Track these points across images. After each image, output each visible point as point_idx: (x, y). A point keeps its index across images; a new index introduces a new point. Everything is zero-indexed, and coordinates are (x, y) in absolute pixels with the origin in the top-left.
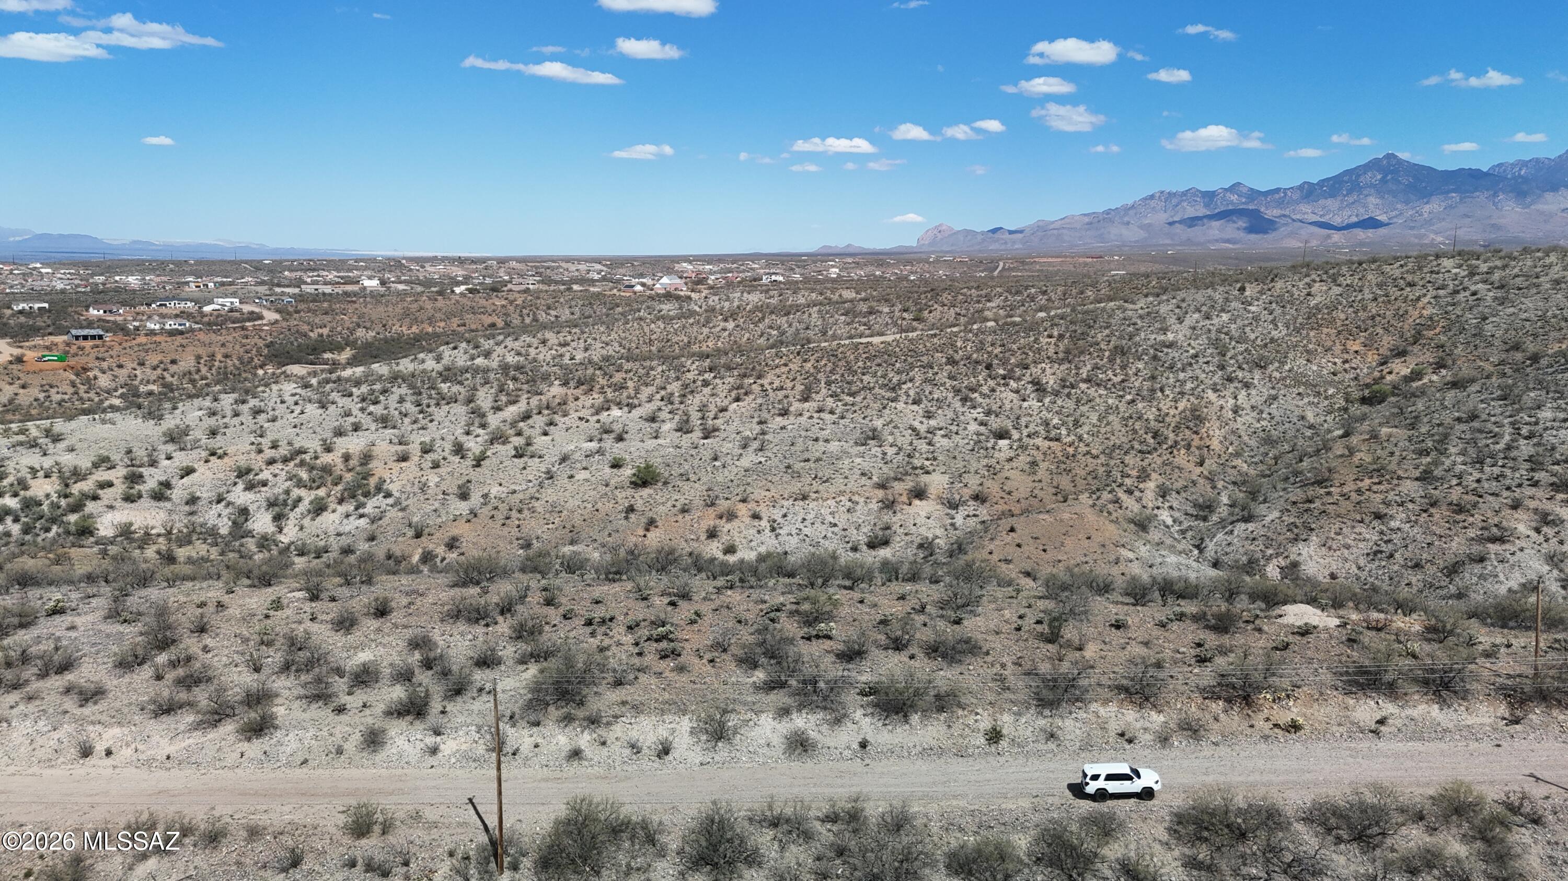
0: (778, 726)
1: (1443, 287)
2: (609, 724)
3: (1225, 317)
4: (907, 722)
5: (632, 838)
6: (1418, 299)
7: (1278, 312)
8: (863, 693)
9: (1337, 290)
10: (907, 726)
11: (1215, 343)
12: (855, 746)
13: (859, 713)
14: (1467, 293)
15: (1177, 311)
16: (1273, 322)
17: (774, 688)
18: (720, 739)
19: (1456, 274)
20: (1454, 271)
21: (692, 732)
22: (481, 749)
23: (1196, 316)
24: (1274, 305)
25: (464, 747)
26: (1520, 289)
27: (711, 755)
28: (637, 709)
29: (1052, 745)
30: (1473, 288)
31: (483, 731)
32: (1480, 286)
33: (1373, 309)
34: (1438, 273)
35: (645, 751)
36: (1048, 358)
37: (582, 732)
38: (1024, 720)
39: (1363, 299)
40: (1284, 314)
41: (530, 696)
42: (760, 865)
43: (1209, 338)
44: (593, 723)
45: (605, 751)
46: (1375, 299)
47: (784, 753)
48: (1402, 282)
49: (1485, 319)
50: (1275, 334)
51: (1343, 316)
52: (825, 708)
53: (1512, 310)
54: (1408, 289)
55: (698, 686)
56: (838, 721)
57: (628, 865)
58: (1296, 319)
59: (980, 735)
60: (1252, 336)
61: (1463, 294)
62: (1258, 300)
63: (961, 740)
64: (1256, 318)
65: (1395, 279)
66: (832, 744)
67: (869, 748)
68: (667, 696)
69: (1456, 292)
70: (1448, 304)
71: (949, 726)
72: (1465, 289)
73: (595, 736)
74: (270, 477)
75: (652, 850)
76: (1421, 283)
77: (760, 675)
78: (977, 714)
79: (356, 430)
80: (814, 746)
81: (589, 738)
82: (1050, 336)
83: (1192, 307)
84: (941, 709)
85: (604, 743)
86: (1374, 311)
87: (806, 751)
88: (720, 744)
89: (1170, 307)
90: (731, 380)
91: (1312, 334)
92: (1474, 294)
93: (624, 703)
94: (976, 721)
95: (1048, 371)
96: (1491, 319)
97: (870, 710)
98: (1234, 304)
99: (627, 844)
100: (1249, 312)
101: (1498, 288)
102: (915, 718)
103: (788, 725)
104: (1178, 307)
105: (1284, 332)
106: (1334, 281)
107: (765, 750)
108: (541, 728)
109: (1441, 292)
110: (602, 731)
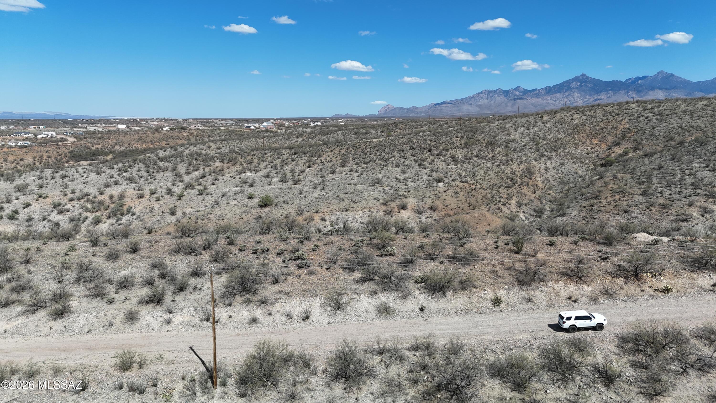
0: (371, 301)
1: (632, 115)
2: (272, 303)
3: (536, 129)
4: (445, 296)
5: (295, 365)
6: (622, 120)
7: (559, 127)
8: (417, 282)
9: (584, 117)
10: (445, 299)
11: (533, 140)
12: (417, 310)
13: (417, 293)
14: (644, 118)
15: (514, 126)
16: (558, 131)
17: (366, 281)
18: (338, 309)
19: (637, 110)
20: (636, 108)
21: (322, 306)
22: (197, 320)
23: (523, 128)
24: (557, 124)
25: (187, 319)
26: (668, 115)
27: (334, 318)
28: (288, 294)
29: (530, 305)
30: (646, 115)
31: (197, 310)
32: (649, 114)
33: (602, 125)
34: (629, 109)
35: (295, 317)
36: (457, 146)
37: (257, 308)
38: (512, 293)
39: (597, 121)
40: (562, 128)
41: (224, 290)
42: (375, 377)
43: (530, 138)
44: (263, 303)
45: (271, 318)
46: (602, 121)
47: (377, 315)
48: (613, 114)
49: (654, 128)
50: (559, 136)
51: (589, 128)
52: (397, 290)
53: (666, 124)
54: (617, 117)
55: (323, 281)
56: (405, 297)
57: (295, 380)
58: (568, 130)
59: (488, 301)
60: (549, 137)
61: (641, 118)
62: (549, 122)
63: (478, 305)
64: (550, 130)
65: (610, 112)
66: (404, 310)
67: (425, 311)
68: (305, 287)
69: (639, 117)
70: (636, 122)
71: (470, 298)
72: (642, 116)
73: (264, 310)
74: (71, 208)
75: (307, 370)
76: (622, 114)
77: (357, 275)
78: (485, 290)
79: (116, 184)
80: (393, 311)
81: (261, 311)
82: (457, 137)
83: (520, 125)
84: (464, 289)
85: (270, 314)
86: (603, 126)
87: (389, 314)
88: (338, 312)
89: (510, 125)
90: (306, 158)
91: (576, 136)
92: (647, 118)
93: (280, 292)
94: (485, 294)
95: (458, 152)
96: (656, 128)
97: (423, 291)
98: (539, 124)
99: (292, 368)
100: (546, 127)
101: (657, 115)
102: (449, 294)
103: (377, 300)
104: (514, 125)
105: (563, 135)
106: (583, 113)
107: (365, 314)
108: (232, 307)
109: (632, 118)
110: (269, 307)
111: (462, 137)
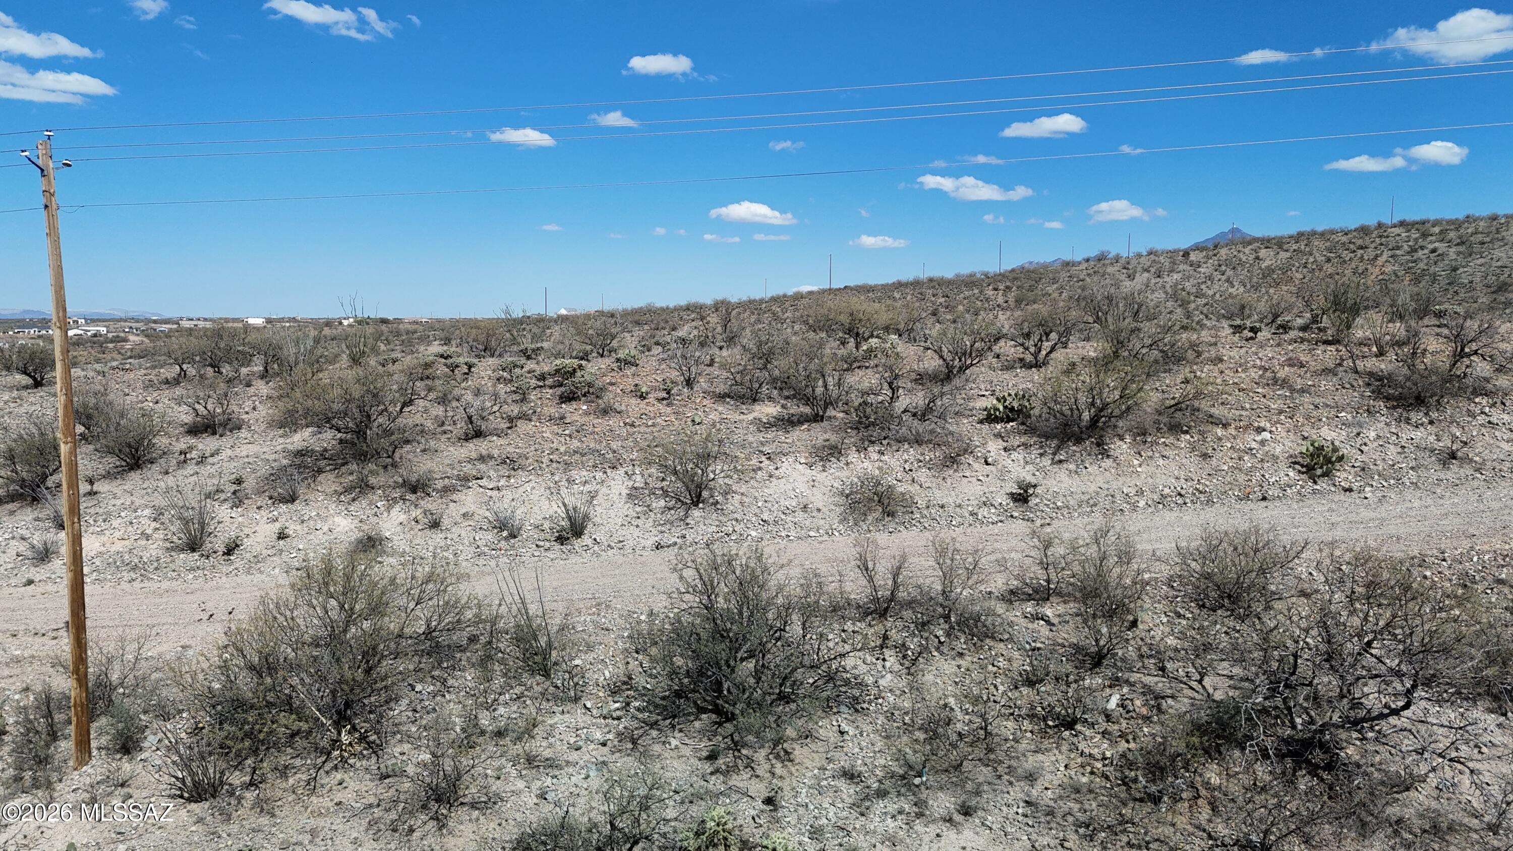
0: (821, 477)
1: (1398, 248)
2: (446, 490)
3: (1176, 276)
4: (1106, 454)
5: (485, 662)
6: (1375, 258)
7: (1229, 273)
8: (991, 418)
9: (1284, 255)
10: (1108, 463)
11: (1175, 296)
12: (1002, 499)
13: (994, 447)
14: (1426, 251)
15: (1125, 271)
16: (1228, 281)
17: (800, 423)
18: (696, 504)
19: (1408, 237)
20: (1403, 235)
21: (633, 495)
22: (154, 549)
23: (1146, 275)
24: (1223, 268)
25: (119, 546)
26: (1483, 243)
27: (677, 531)
28: (511, 464)
29: (1455, 471)
30: (1431, 247)
31: (166, 518)
32: (1437, 244)
33: (1329, 269)
34: (1388, 237)
35: (528, 531)
36: (999, 306)
37: (389, 509)
38: (1372, 434)
39: (1315, 261)
40: (1237, 275)
41: (285, 462)
42: (855, 706)
43: (1166, 293)
44: (414, 490)
45: (437, 537)
46: (1329, 260)
47: (844, 520)
48: (1352, 246)
49: (1455, 269)
50: (1231, 290)
51: (1299, 276)
52: (918, 441)
53: (1482, 261)
54: (1362, 251)
55: (642, 429)
56: (952, 461)
58: (1251, 279)
59: (1283, 465)
60: (1211, 293)
61: (1420, 253)
62: (1205, 263)
63: (1241, 478)
64: (1210, 278)
65: (1344, 244)
66: (950, 500)
67: (1033, 501)
68: (576, 444)
69: (1413, 250)
70: (1408, 261)
71: (1205, 456)
72: (1422, 248)
73: (417, 513)
75: (536, 683)
76: (1373, 245)
77: (768, 410)
78: (1259, 430)
80: (909, 504)
81: (403, 517)
82: (996, 289)
83: (1139, 269)
84: (1176, 429)
85: (435, 525)
86: (1330, 271)
87: (891, 514)
88: (696, 513)
89: (1116, 268)
91: (1272, 291)
92: (1434, 251)
93: (482, 459)
94: (1263, 443)
95: (1001, 317)
96: (1461, 270)
97: (1016, 441)
98: (1182, 267)
99: (469, 676)
100: (1200, 273)
101: (1458, 244)
102: (1121, 448)
103: (844, 474)
104: (1125, 268)
105: (1242, 289)
106: (1281, 247)
107: (800, 516)
108: (297, 505)
109: (1398, 252)
110: (431, 504)
111: (1008, 288)
